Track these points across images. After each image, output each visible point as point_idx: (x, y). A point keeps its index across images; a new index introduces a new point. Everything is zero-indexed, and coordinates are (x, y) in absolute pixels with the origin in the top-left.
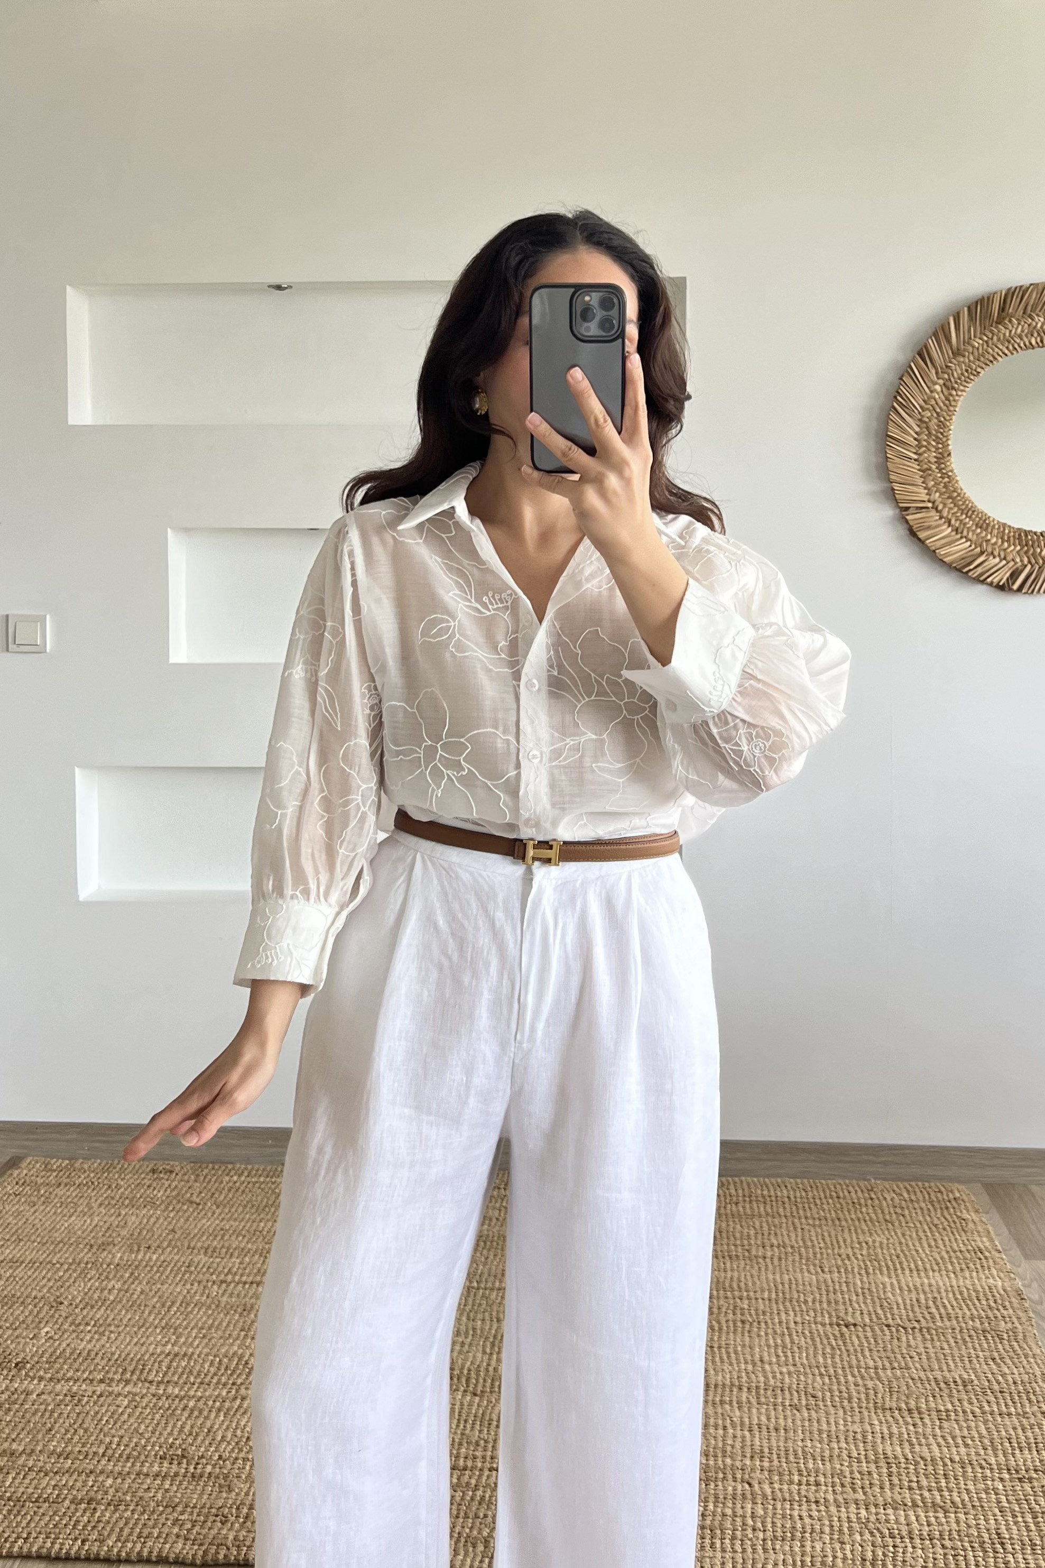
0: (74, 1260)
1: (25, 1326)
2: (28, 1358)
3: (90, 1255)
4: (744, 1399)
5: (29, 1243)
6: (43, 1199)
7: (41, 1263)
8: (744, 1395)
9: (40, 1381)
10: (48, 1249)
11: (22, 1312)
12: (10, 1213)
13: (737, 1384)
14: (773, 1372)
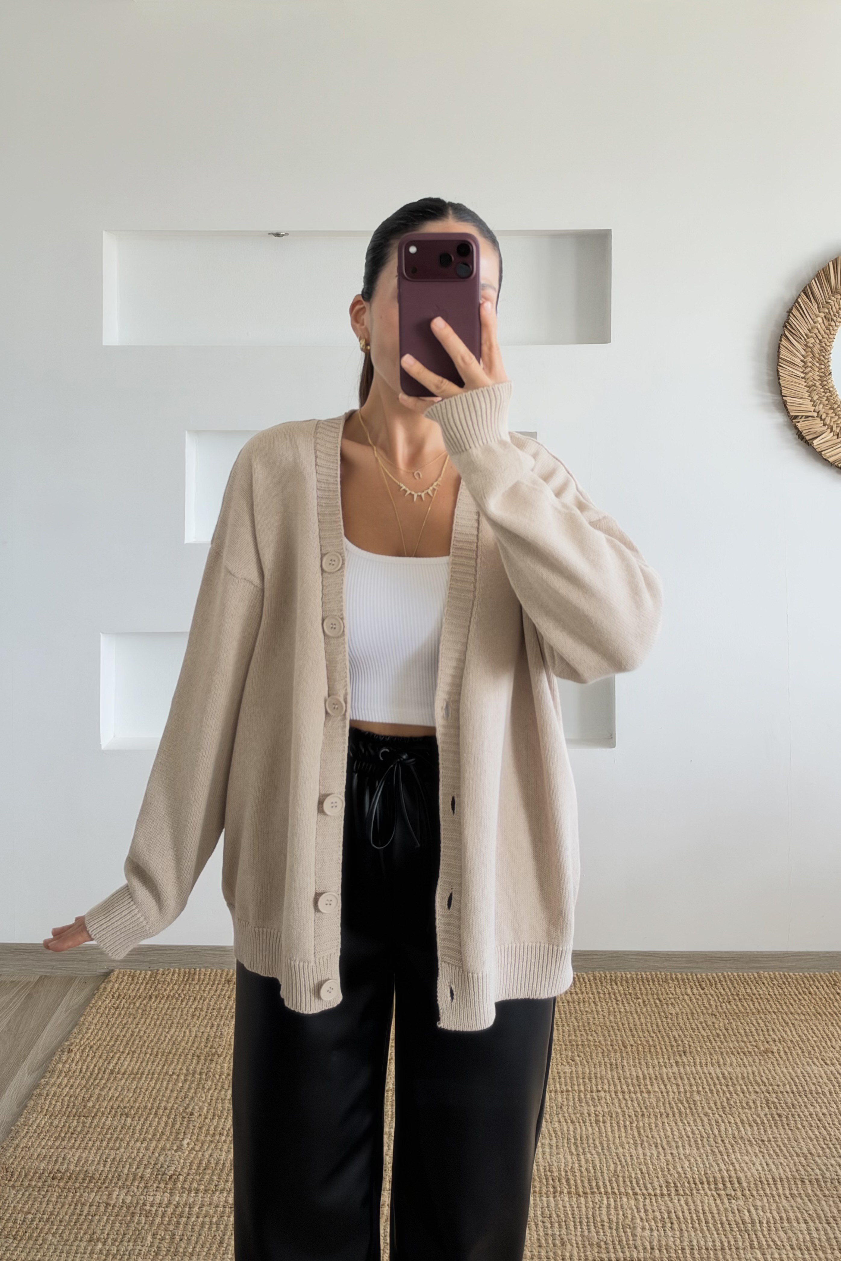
0: (187, 1070)
1: (165, 1137)
2: (179, 1170)
3: (200, 1066)
4: (810, 1192)
5: (142, 1055)
6: (140, 1011)
7: (159, 1074)
8: (809, 1188)
9: (196, 1193)
10: (161, 1060)
11: (159, 1123)
12: (116, 1026)
13: (798, 1177)
14: (825, 1165)
